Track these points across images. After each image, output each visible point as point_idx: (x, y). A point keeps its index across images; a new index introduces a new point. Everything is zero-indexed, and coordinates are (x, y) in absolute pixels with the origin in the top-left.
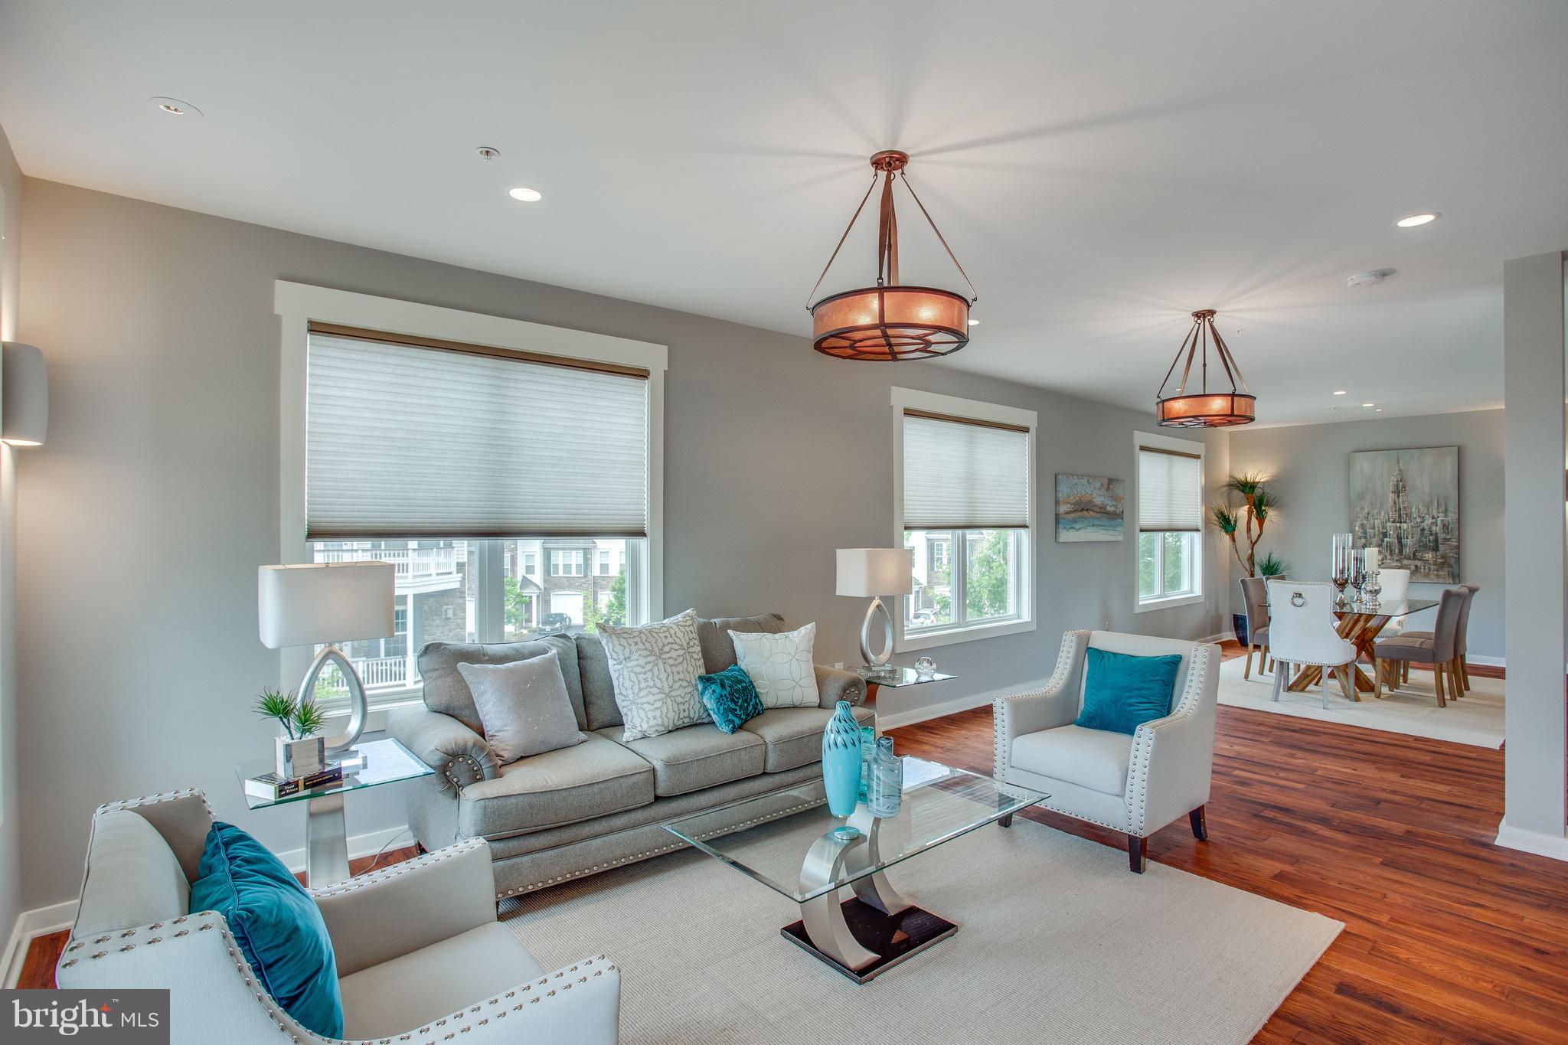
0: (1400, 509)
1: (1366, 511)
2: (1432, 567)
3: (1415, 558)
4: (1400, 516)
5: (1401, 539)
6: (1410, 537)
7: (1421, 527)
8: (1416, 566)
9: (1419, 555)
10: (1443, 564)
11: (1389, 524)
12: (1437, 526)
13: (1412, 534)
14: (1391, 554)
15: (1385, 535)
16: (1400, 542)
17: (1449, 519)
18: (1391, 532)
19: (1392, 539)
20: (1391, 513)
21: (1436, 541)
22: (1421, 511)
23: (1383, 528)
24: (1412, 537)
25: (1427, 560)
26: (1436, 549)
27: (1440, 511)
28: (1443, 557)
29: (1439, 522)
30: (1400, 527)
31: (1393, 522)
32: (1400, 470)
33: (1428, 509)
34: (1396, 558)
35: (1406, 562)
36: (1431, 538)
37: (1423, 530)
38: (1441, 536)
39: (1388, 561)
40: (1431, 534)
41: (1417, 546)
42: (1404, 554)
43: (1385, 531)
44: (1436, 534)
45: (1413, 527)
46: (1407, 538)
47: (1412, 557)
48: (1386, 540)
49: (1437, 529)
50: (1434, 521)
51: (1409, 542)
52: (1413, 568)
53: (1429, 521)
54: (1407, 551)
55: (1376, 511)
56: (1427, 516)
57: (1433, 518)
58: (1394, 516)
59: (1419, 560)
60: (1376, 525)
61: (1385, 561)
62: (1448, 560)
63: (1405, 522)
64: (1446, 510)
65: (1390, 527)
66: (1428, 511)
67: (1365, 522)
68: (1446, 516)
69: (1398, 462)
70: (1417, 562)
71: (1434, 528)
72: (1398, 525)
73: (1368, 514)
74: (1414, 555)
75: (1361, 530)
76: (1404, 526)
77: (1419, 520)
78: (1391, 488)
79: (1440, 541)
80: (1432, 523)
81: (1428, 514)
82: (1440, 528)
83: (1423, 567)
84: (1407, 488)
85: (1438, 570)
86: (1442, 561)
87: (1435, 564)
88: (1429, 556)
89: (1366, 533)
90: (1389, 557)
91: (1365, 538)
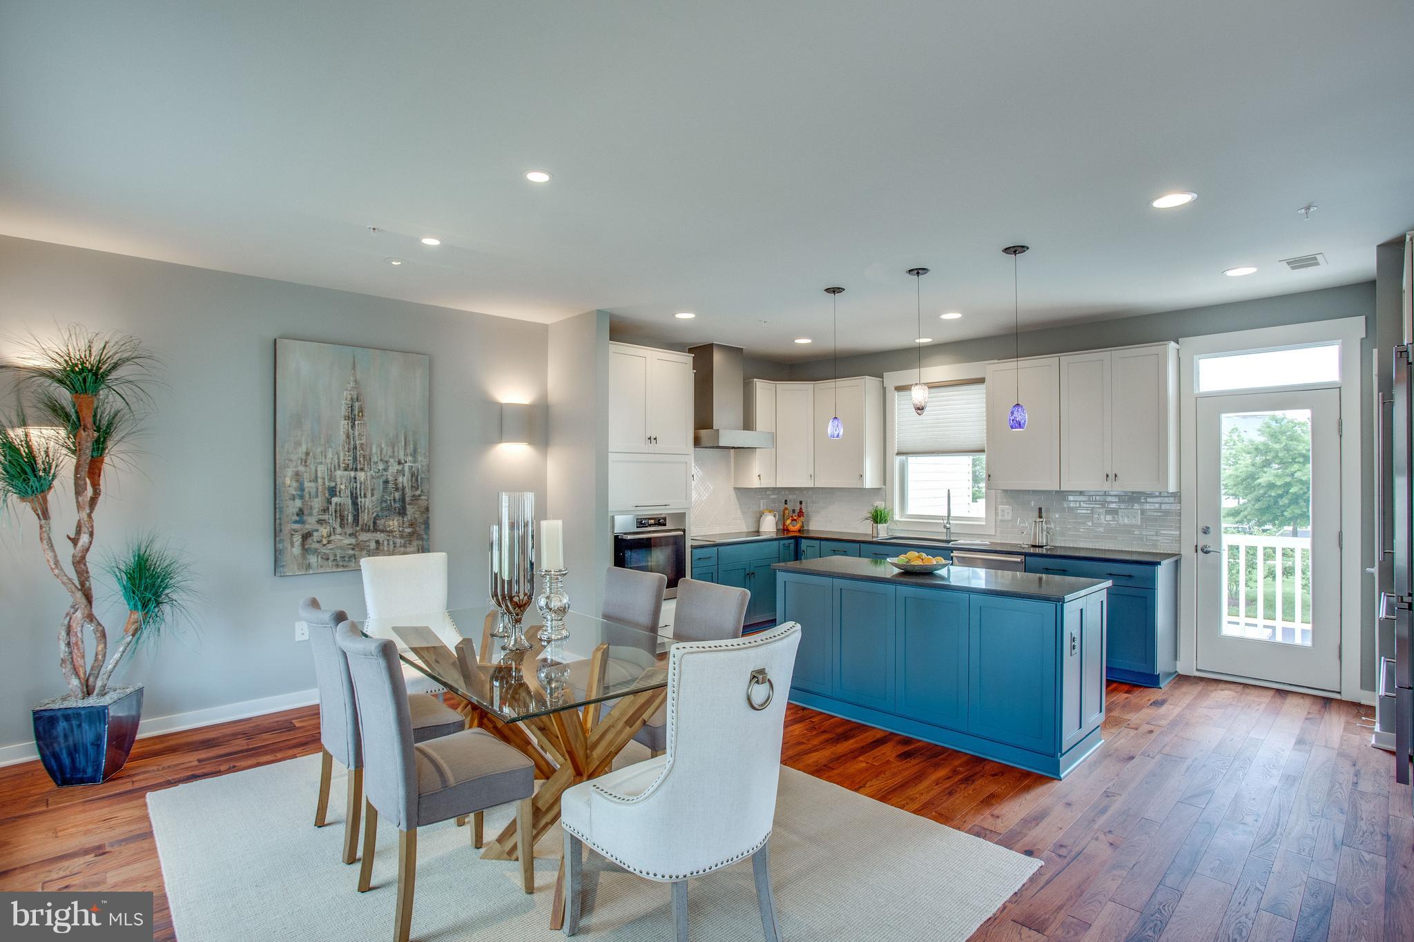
0: (355, 448)
1: (303, 448)
2: (398, 541)
3: (376, 529)
4: (355, 459)
5: (357, 498)
6: (369, 495)
7: (384, 478)
8: (377, 542)
9: (380, 522)
10: (411, 534)
11: (339, 473)
12: (404, 475)
13: (372, 490)
14: (342, 525)
15: (333, 492)
16: (355, 503)
17: (418, 465)
18: (343, 487)
19: (343, 499)
20: (342, 455)
21: (403, 499)
22: (384, 452)
23: (330, 480)
24: (372, 495)
25: (392, 532)
26: (402, 512)
27: (408, 452)
28: (411, 525)
29: (407, 469)
30: (355, 478)
31: (346, 470)
32: (356, 381)
33: (393, 448)
34: (349, 531)
35: (364, 536)
36: (397, 495)
37: (386, 482)
38: (409, 493)
39: (338, 537)
40: (397, 489)
41: (379, 509)
42: (360, 523)
43: (333, 484)
44: (403, 488)
45: (373, 477)
46: (365, 496)
47: (371, 528)
48: (335, 500)
49: (404, 480)
50: (400, 467)
51: (367, 502)
52: (373, 545)
53: (394, 468)
54: (365, 518)
55: (319, 450)
56: (392, 460)
57: (399, 463)
58: (345, 457)
59: (382, 531)
60: (319, 474)
61: (333, 538)
62: (417, 529)
63: (362, 469)
64: (415, 451)
65: (341, 477)
66: (393, 452)
67: (301, 468)
68: (415, 461)
69: (354, 368)
70: (380, 536)
71: (400, 479)
72: (352, 474)
73: (307, 454)
74: (375, 523)
75: (295, 484)
76: (361, 476)
77: (381, 466)
78: (344, 411)
79: (408, 499)
80: (398, 471)
81: (392, 457)
82: (408, 478)
83: (386, 543)
84: (365, 414)
85: (405, 546)
86: (408, 530)
87: (402, 537)
88: (394, 523)
89: (302, 490)
90: (339, 530)
91: (302, 497)
